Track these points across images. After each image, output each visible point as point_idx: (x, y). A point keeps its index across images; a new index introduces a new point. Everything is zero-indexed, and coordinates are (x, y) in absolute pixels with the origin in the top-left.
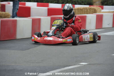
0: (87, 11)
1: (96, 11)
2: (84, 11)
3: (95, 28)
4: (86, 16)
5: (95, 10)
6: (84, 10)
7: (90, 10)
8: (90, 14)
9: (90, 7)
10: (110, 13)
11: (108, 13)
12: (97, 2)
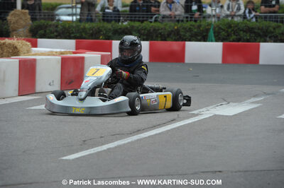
1: (19, 51)
3: (17, 93)
5: (15, 48)
8: (2, 57)
10: (54, 55)
11: (49, 55)
12: (21, 30)
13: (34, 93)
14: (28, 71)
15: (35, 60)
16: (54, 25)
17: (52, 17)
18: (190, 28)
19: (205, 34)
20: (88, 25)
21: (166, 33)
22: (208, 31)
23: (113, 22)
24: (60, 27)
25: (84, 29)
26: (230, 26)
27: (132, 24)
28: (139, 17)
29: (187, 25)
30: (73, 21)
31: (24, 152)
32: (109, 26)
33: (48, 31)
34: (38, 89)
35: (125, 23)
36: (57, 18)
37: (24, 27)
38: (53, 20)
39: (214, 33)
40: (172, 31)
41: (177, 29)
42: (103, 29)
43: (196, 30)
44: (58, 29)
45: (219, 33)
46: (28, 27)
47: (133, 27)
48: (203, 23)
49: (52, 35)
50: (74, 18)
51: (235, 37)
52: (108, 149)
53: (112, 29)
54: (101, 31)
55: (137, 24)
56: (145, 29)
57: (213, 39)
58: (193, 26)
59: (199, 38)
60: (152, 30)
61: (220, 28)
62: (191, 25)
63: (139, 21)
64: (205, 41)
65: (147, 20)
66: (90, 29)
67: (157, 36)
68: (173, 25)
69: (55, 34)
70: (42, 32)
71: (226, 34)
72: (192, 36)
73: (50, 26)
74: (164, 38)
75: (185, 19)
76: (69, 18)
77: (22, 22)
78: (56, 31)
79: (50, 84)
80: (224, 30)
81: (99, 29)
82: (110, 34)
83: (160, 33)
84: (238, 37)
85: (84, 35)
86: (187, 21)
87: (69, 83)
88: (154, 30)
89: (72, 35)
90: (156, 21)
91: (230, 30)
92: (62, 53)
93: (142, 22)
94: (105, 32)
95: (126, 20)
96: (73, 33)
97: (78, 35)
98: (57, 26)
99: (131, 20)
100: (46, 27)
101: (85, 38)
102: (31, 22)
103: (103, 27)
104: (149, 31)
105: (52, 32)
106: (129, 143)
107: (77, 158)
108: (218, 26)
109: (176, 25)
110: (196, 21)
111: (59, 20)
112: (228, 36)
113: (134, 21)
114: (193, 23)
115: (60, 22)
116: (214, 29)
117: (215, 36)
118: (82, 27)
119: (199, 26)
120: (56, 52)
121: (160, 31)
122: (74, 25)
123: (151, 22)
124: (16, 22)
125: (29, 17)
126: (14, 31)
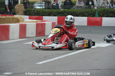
0: (9, 21)
1: (19, 21)
2: (7, 21)
3: (19, 37)
4: (9, 26)
7: (13, 19)
8: (13, 23)
9: (13, 17)
10: (33, 22)
11: (31, 22)
13: (26, 38)
14: (23, 29)
15: (26, 24)
16: (33, 10)
17: (33, 7)
18: (88, 12)
19: (94, 14)
20: (47, 10)
21: (78, 14)
22: (95, 13)
23: (57, 9)
24: (36, 11)
25: (45, 12)
26: (104, 11)
27: (65, 10)
28: (67, 7)
29: (87, 10)
30: (41, 9)
31: (22, 61)
32: (55, 11)
33: (31, 13)
34: (27, 36)
35: (62, 10)
36: (35, 7)
37: (21, 11)
38: (33, 8)
39: (98, 13)
40: (81, 13)
41: (83, 12)
42: (53, 12)
43: (90, 12)
44: (35, 12)
45: (100, 14)
46: (23, 11)
47: (65, 11)
48: (93, 10)
49: (33, 14)
50: (41, 7)
51: (106, 15)
52: (55, 60)
53: (57, 12)
54: (52, 13)
55: (67, 10)
56: (70, 12)
57: (97, 16)
58: (90, 11)
59: (92, 15)
61: (100, 12)
62: (89, 10)
63: (67, 9)
64: (94, 17)
65: (70, 8)
66: (48, 12)
67: (75, 15)
68: (81, 10)
69: (34, 14)
70: (28, 13)
71: (103, 14)
72: (89, 15)
73: (32, 10)
75: (86, 8)
76: (39, 8)
77: (21, 9)
78: (34, 13)
79: (32, 34)
80: (102, 12)
81: (51, 12)
82: (56, 14)
84: (108, 15)
85: (45, 14)
86: (87, 9)
87: (39, 34)
88: (74, 12)
89: (40, 14)
90: (74, 9)
91: (104, 12)
92: (36, 22)
93: (69, 9)
94: (53, 13)
95: (62, 8)
96: (41, 13)
97: (43, 14)
98: (34, 11)
99: (64, 8)
100: (30, 11)
102: (24, 9)
103: (53, 11)
104: (71, 13)
105: (32, 13)
106: (63, 58)
107: (42, 64)
108: (99, 11)
109: (82, 10)
110: (90, 9)
111: (35, 8)
112: (104, 15)
113: (65, 9)
114: (89, 9)
115: (36, 9)
116: (98, 12)
117: (98, 15)
118: (44, 11)
119: (92, 11)
120: (34, 21)
121: (76, 13)
122: (41, 10)
123: (72, 9)
124: (19, 9)
125: (24, 7)
126: (18, 12)
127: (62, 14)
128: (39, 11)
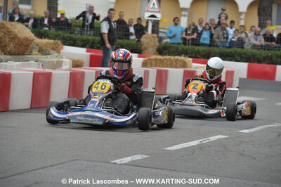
5: (185, 62)
6: (165, 61)
12: (151, 49)
25: (198, 52)
32: (217, 50)
33: (171, 51)
37: (152, 47)
40: (266, 57)
41: (271, 56)
46: (156, 47)
56: (245, 54)
60: (251, 55)
66: (203, 51)
67: (254, 60)
70: (166, 51)
74: (259, 62)
77: (152, 44)
78: (177, 51)
83: (257, 58)
85: (198, 56)
96: (189, 53)
97: (193, 55)
98: (178, 48)
100: (169, 48)
101: (198, 58)
102: (158, 44)
103: (212, 50)
104: (248, 56)
105: (174, 52)
109: (270, 52)
121: (257, 56)
124: (147, 43)
125: (157, 40)
126: (146, 49)
127: (230, 56)
128: (187, 49)
